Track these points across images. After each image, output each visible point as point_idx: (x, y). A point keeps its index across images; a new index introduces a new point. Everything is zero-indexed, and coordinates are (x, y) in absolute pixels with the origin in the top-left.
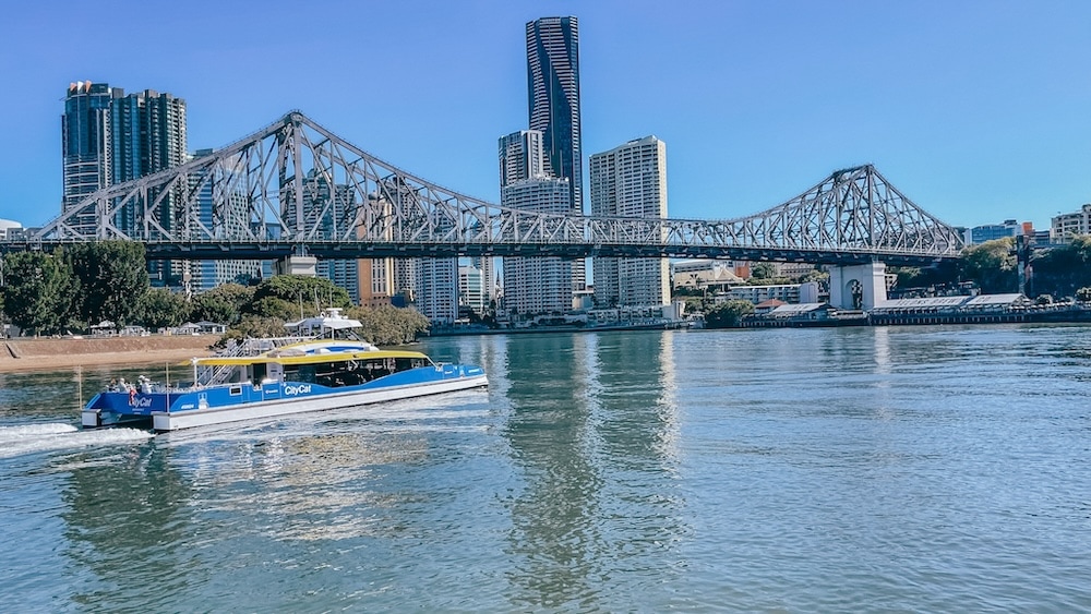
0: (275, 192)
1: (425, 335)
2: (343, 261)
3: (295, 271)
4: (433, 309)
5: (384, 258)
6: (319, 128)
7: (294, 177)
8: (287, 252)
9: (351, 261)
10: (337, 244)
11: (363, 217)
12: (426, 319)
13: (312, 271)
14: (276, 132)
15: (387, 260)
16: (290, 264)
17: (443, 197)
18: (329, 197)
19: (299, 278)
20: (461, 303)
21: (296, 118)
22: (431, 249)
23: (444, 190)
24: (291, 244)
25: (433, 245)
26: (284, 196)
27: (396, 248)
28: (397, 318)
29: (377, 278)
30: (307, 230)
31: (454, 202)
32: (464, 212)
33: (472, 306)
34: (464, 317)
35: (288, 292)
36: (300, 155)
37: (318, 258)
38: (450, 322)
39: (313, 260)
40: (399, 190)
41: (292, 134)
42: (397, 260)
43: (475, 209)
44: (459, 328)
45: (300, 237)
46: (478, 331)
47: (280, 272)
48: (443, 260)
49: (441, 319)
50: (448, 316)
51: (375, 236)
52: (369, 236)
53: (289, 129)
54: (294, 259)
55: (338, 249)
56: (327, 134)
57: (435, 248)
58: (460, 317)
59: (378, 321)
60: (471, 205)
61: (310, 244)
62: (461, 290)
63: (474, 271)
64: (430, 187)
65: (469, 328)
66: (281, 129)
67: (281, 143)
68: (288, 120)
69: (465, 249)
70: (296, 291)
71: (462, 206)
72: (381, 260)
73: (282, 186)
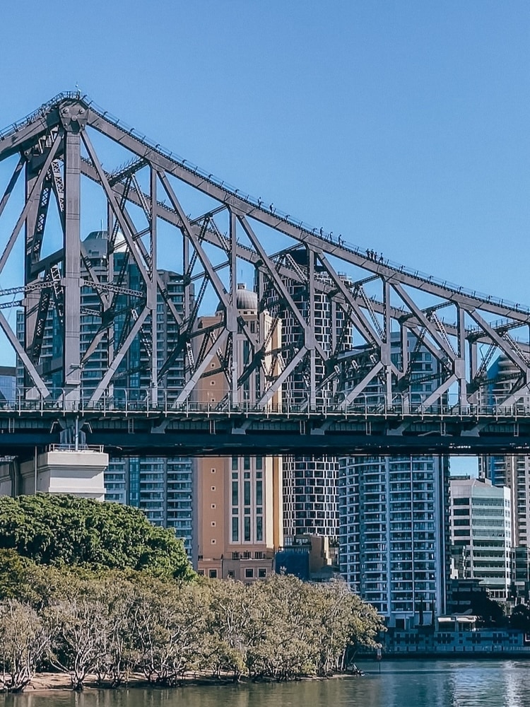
0: (14, 291)
1: (370, 656)
2: (160, 461)
3: (58, 485)
4: (384, 587)
5: (261, 453)
6: (123, 136)
7: (60, 256)
8: (38, 439)
9: (180, 462)
10: (158, 420)
11: (222, 352)
12: (375, 613)
13: (95, 486)
14: (21, 148)
15: (269, 460)
16: (45, 469)
17: (422, 300)
18: (142, 304)
19: (65, 501)
20: (454, 574)
21: (70, 112)
22: (390, 433)
23: (425, 284)
24: (49, 418)
25: (394, 422)
26: (35, 301)
27: (302, 429)
28: (305, 608)
29: (241, 506)
30: (89, 384)
31: (448, 315)
32: (473, 339)
33: (487, 581)
34: (461, 610)
35: (39, 539)
36: (78, 202)
37: (113, 453)
38: (427, 619)
39: (102, 458)
40: (313, 285)
41: (62, 151)
42: (290, 460)
43: (502, 331)
44: (449, 640)
45: (71, 401)
46: (498, 647)
47: (19, 488)
48: (411, 461)
49: (405, 615)
50: (421, 607)
51: (252, 400)
52: (237, 399)
53: (54, 141)
54: (55, 457)
55: (160, 430)
56: (143, 150)
57: (399, 432)
58: (452, 610)
59: (257, 615)
60: (492, 320)
61: (93, 418)
62: (453, 538)
63: (487, 490)
64: (391, 276)
65: (476, 639)
66: (33, 140)
67: (32, 172)
68: (54, 116)
69: (475, 432)
70: (61, 535)
71: (469, 323)
72: (253, 460)
73: (30, 275)
